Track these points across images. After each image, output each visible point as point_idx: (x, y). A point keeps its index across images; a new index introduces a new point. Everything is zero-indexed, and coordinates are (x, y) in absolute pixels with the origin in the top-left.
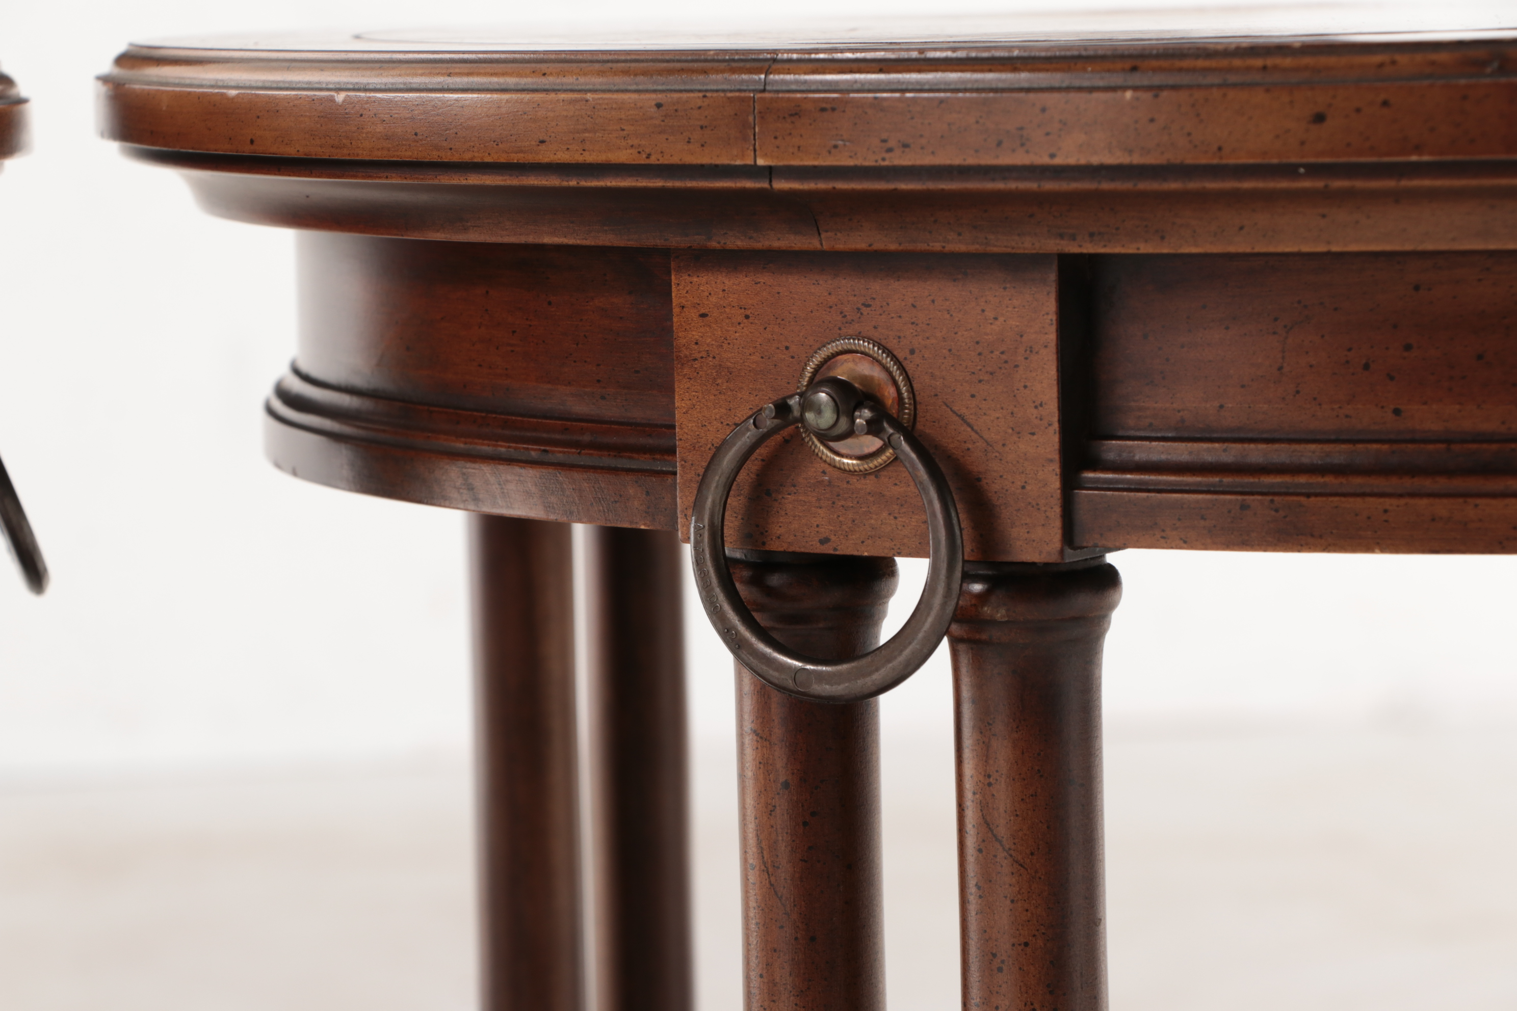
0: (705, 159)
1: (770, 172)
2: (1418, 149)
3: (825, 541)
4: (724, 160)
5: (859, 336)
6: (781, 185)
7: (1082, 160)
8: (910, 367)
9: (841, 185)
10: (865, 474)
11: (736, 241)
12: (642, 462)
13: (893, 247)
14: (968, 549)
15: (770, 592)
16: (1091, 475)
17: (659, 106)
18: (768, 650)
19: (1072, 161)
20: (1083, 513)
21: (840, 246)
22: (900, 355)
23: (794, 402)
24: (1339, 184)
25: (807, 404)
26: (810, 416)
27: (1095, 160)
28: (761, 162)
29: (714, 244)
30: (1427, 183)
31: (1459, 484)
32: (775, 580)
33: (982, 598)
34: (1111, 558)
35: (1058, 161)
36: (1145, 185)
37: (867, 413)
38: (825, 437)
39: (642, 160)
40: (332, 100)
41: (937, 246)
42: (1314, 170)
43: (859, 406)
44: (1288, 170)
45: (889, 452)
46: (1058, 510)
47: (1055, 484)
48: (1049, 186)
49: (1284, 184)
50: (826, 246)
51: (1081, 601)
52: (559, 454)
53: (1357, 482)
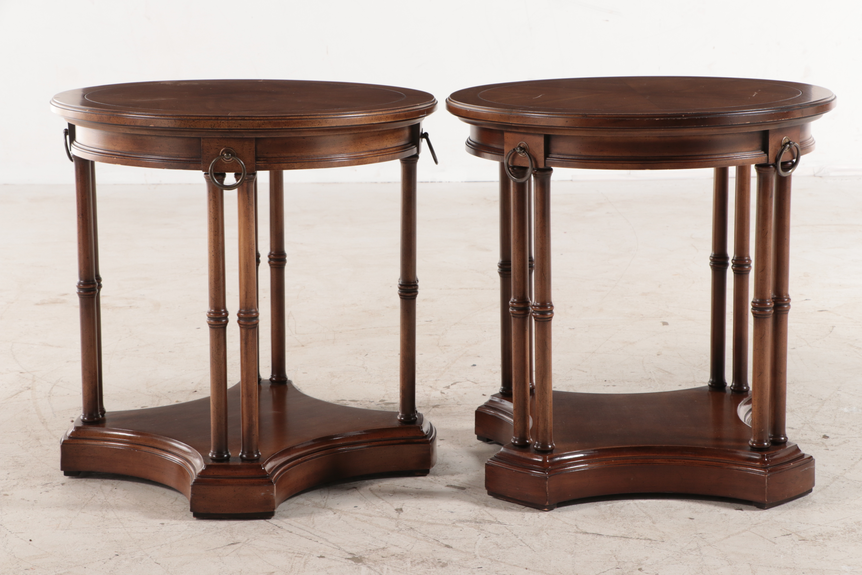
0: (505, 122)
1: (512, 124)
2: (577, 125)
3: (519, 164)
4: (507, 122)
5: (523, 141)
6: (513, 125)
7: (543, 125)
8: (528, 145)
9: (519, 125)
10: (524, 157)
11: (510, 130)
12: (501, 154)
13: (526, 132)
14: (534, 167)
15: (514, 170)
16: (548, 158)
17: (500, 115)
18: (513, 177)
19: (542, 125)
20: (546, 163)
21: (520, 131)
22: (528, 144)
23: (516, 149)
24: (569, 128)
25: (517, 149)
26: (517, 150)
27: (544, 125)
28: (510, 122)
29: (507, 130)
30: (578, 129)
31: (586, 161)
32: (515, 169)
33: (536, 172)
34: (552, 167)
35: (540, 125)
36: (550, 128)
37: (523, 150)
38: (519, 153)
39: (498, 121)
40: (467, 110)
41: (530, 132)
42: (567, 127)
43: (522, 149)
44: (564, 127)
45: (525, 156)
46: (544, 162)
47: (543, 159)
48: (540, 127)
49: (564, 128)
50: (519, 131)
51: (548, 172)
52: (493, 152)
53: (575, 160)
